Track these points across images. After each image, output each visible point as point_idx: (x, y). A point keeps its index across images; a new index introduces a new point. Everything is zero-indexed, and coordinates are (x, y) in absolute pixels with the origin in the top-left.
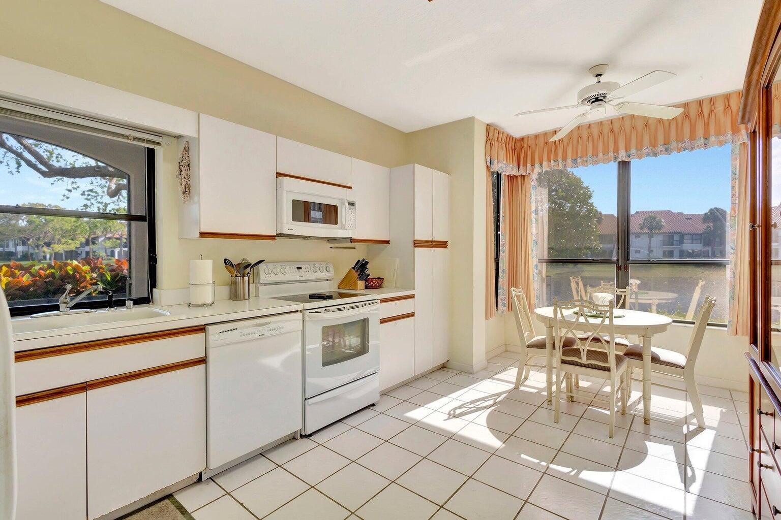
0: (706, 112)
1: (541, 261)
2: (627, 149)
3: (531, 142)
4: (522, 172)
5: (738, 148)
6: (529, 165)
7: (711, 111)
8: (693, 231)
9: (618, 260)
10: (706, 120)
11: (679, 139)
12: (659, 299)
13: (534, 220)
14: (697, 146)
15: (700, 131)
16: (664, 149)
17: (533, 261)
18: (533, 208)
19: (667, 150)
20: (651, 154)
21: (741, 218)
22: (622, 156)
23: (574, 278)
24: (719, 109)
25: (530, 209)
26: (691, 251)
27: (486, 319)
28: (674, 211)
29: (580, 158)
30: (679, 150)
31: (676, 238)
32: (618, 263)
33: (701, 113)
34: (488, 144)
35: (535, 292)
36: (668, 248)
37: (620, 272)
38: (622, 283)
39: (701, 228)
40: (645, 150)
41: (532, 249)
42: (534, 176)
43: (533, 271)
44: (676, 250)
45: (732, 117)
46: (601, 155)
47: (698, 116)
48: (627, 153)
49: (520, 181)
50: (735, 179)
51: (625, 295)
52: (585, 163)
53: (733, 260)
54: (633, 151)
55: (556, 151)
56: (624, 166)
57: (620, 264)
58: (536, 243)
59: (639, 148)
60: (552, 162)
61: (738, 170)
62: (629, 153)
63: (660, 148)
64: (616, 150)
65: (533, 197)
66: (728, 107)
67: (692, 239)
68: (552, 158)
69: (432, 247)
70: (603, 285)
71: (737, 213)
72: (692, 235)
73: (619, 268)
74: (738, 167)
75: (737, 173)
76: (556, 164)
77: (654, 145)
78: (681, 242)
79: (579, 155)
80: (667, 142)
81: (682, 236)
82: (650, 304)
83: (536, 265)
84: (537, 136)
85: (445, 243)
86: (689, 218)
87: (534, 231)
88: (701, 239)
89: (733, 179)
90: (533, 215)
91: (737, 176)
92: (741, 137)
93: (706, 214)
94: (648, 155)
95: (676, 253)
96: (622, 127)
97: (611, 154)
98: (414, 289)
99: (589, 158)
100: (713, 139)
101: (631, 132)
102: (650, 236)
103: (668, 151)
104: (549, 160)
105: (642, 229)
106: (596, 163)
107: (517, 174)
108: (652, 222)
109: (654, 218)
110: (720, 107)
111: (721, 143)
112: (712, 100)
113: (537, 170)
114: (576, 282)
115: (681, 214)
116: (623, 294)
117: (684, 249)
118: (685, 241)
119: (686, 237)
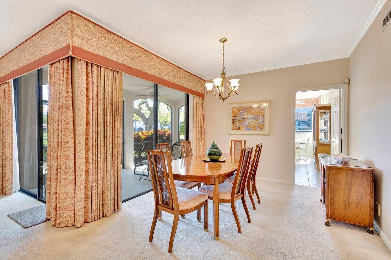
8: (303, 120)
26: (303, 129)
31: (297, 123)
67: (303, 124)
72: (303, 122)
78: (299, 125)
81: (299, 122)
86: (302, 115)
88: (306, 123)
93: (308, 113)
115: (299, 113)
117: (300, 127)
118: (301, 124)
119: (301, 123)
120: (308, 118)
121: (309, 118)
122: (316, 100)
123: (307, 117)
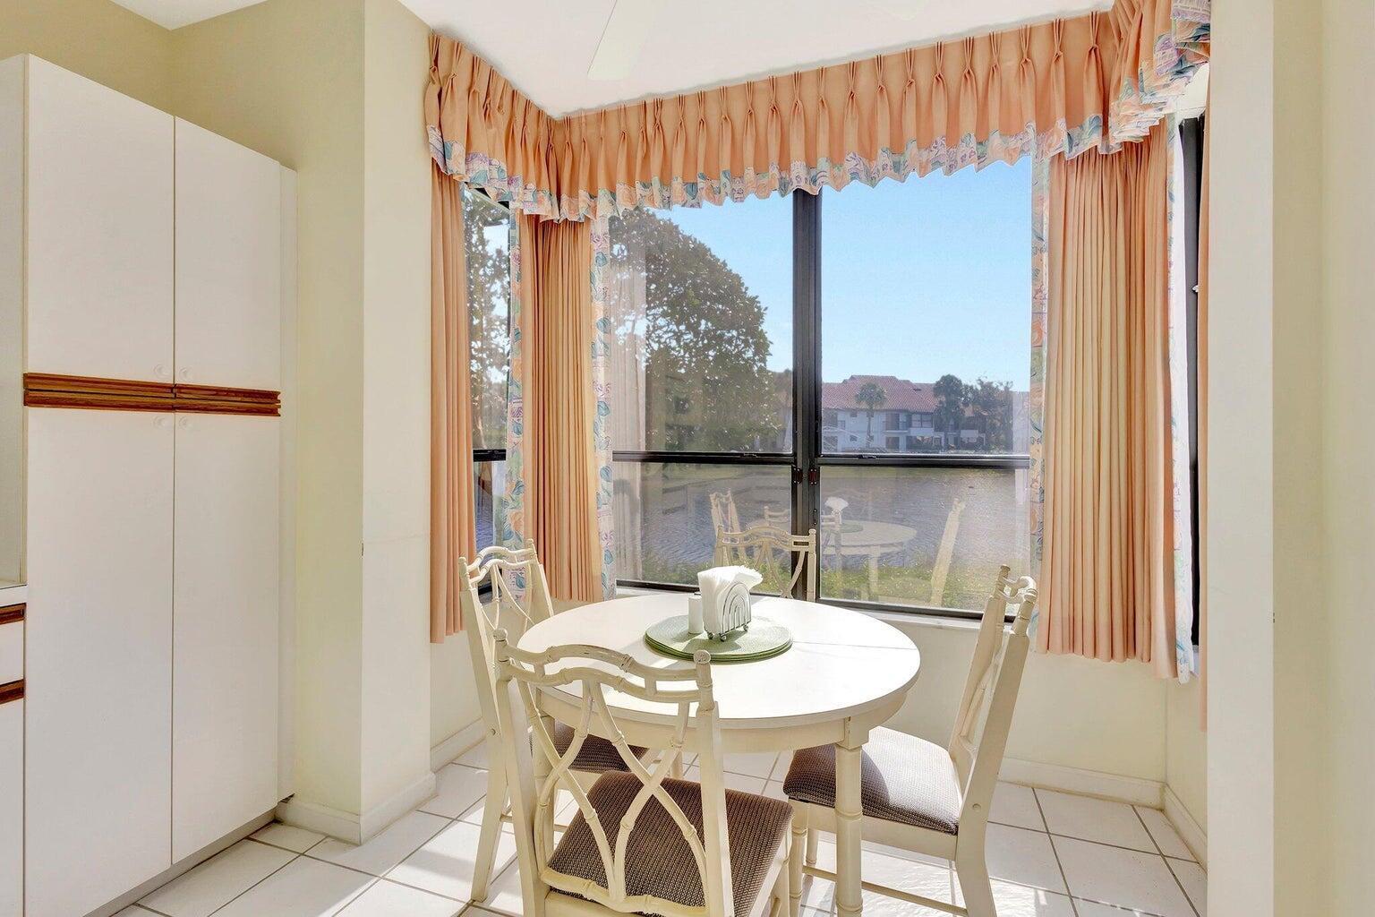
0: (981, 71)
1: (618, 456)
2: (810, 164)
3: (591, 133)
4: (567, 213)
5: (1046, 171)
6: (583, 194)
7: (993, 70)
8: (923, 408)
9: (795, 454)
10: (980, 95)
11: (925, 143)
12: (882, 546)
13: (600, 346)
14: (963, 159)
15: (968, 122)
16: (890, 163)
17: (598, 458)
18: (600, 315)
19: (897, 167)
20: (863, 175)
21: (1055, 349)
22: (799, 175)
23: (717, 496)
24: (1008, 64)
25: (591, 315)
26: (920, 439)
27: (431, 641)
28: (900, 377)
29: (704, 177)
30: (924, 170)
31: (903, 418)
32: (795, 463)
33: (969, 74)
34: (434, 90)
35: (604, 543)
36: (893, 433)
37: (799, 487)
38: (806, 516)
39: (932, 403)
40: (850, 165)
41: (595, 424)
42: (600, 227)
43: (599, 487)
44: (902, 435)
45: (1036, 83)
46: (750, 173)
47: (963, 78)
48: (808, 173)
49: (565, 237)
50: (1041, 251)
51: (807, 553)
52: (715, 196)
53: (1039, 458)
54: (823, 164)
55: (646, 157)
56: (807, 207)
57: (800, 465)
58: (607, 408)
59: (836, 159)
60: (638, 185)
61: (1046, 227)
62: (813, 173)
63: (883, 159)
64: (784, 165)
65: (599, 285)
66: (1026, 60)
67: (921, 421)
68: (637, 177)
69: (172, 408)
70: (770, 516)
71: (1045, 338)
72: (921, 414)
73: (796, 476)
74: (1046, 220)
75: (1045, 235)
76: (647, 193)
77: (868, 153)
78: (909, 424)
79: (701, 170)
80: (897, 147)
81: (909, 414)
82: (865, 557)
83: (607, 470)
84: (602, 115)
85: (272, 396)
86: (918, 389)
87: (601, 377)
88: (931, 421)
89: (1037, 251)
90: (599, 334)
91: (1045, 244)
92: (1055, 137)
93: (938, 383)
94: (855, 176)
95: (902, 442)
96: (797, 98)
97: (774, 171)
98: (22, 583)
99: (724, 180)
100: (996, 140)
101: (818, 116)
102: (870, 413)
103: (898, 170)
104: (631, 183)
105: (859, 402)
106: (739, 196)
107: (555, 217)
108: (870, 391)
109: (874, 387)
110: (1010, 61)
111: (1012, 156)
112: (993, 40)
113: (604, 208)
114: (722, 504)
115: (907, 382)
116: (802, 550)
117: (912, 435)
118: (913, 423)
119: (915, 417)
120: (936, 401)
121: (941, 402)
122: (1080, 42)
123: (936, 396)
